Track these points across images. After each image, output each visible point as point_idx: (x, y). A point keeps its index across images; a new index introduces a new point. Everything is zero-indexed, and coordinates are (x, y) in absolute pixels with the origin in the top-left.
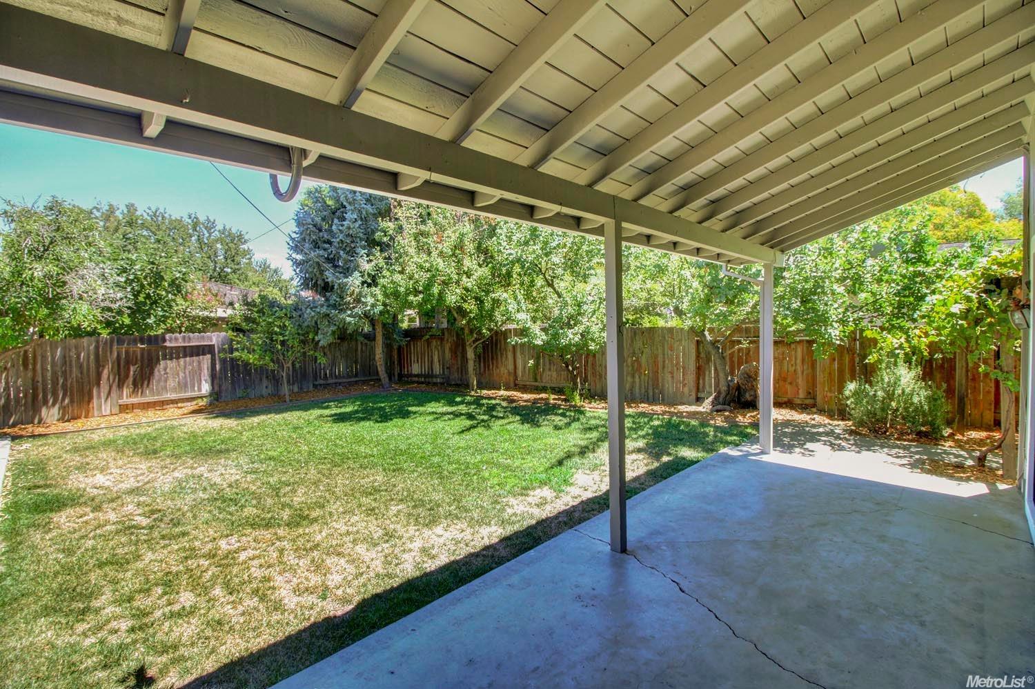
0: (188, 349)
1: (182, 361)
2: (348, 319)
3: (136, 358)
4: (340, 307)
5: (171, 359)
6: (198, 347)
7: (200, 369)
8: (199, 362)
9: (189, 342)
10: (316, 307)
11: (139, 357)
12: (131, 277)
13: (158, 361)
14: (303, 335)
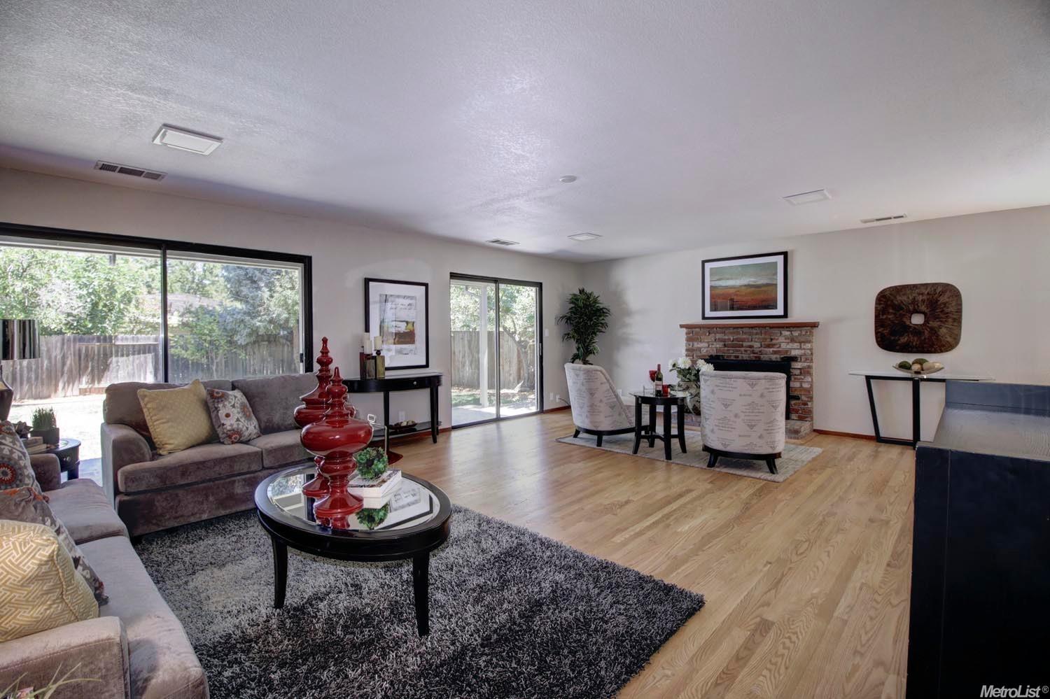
0: (136, 347)
1: (131, 357)
2: (258, 324)
3: (94, 352)
4: (253, 314)
5: (122, 356)
6: (144, 345)
7: (146, 362)
8: (146, 358)
9: (137, 341)
10: (234, 314)
11: (96, 352)
12: (90, 291)
13: (111, 356)
14: (231, 336)
